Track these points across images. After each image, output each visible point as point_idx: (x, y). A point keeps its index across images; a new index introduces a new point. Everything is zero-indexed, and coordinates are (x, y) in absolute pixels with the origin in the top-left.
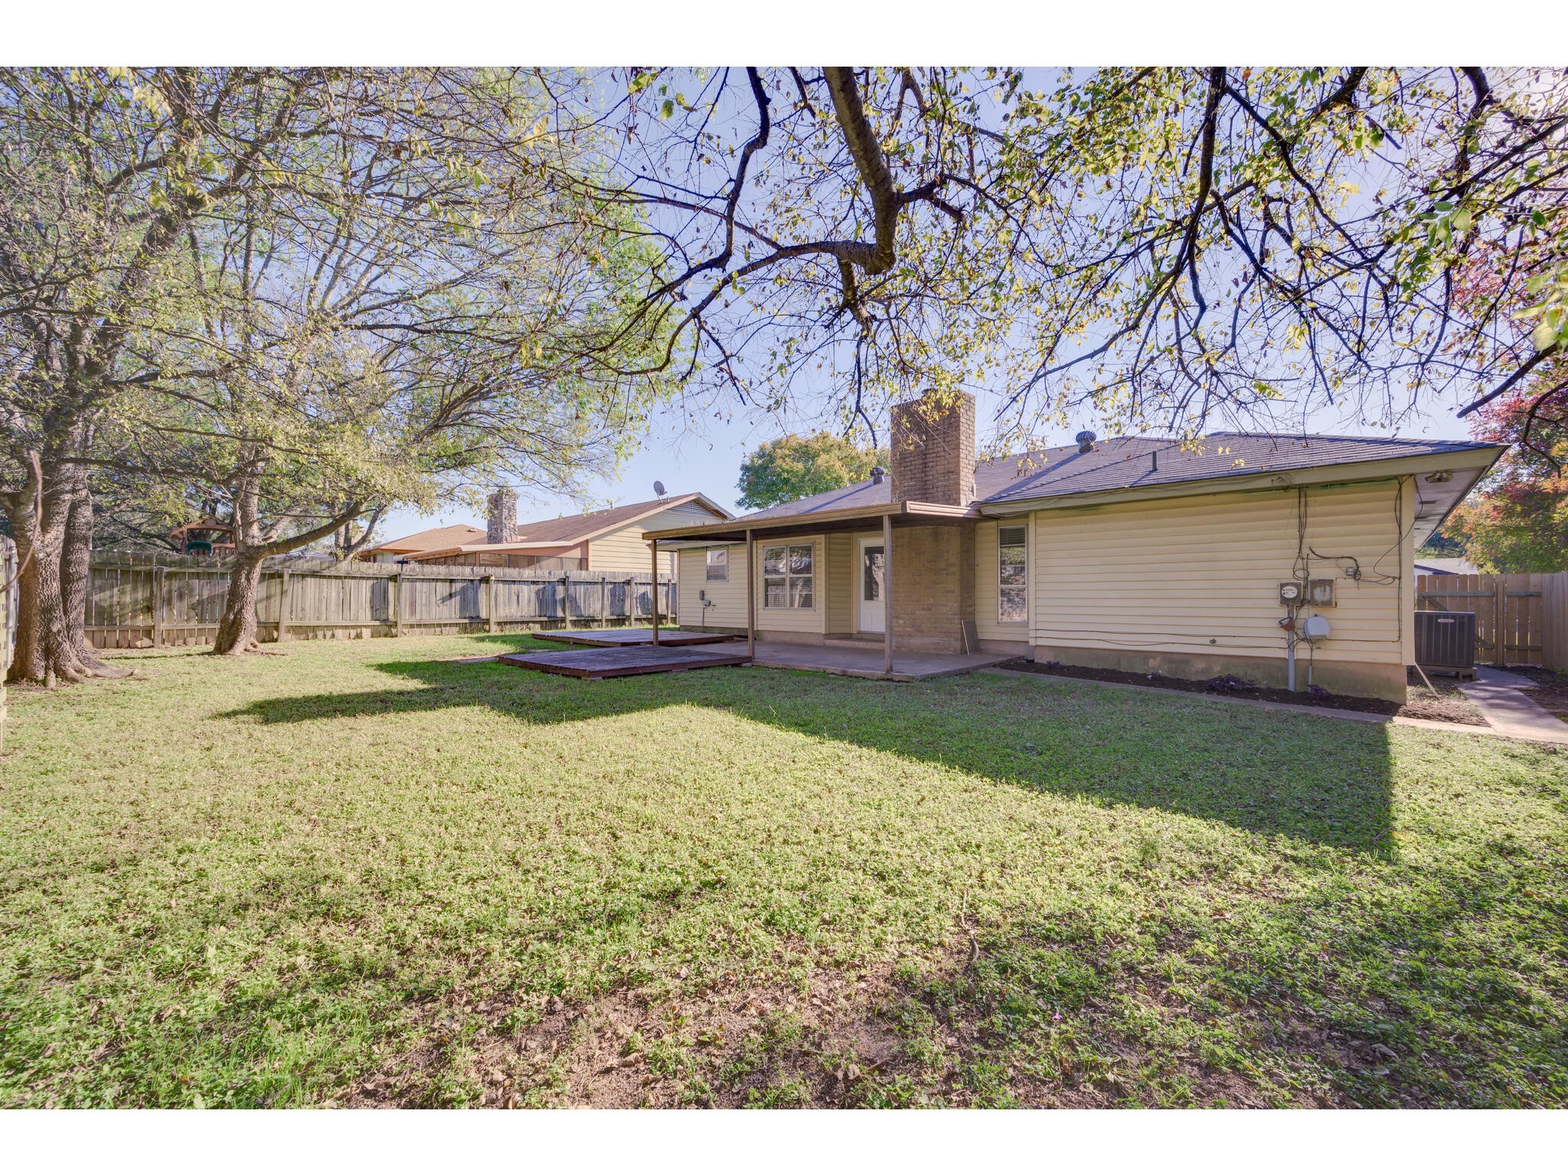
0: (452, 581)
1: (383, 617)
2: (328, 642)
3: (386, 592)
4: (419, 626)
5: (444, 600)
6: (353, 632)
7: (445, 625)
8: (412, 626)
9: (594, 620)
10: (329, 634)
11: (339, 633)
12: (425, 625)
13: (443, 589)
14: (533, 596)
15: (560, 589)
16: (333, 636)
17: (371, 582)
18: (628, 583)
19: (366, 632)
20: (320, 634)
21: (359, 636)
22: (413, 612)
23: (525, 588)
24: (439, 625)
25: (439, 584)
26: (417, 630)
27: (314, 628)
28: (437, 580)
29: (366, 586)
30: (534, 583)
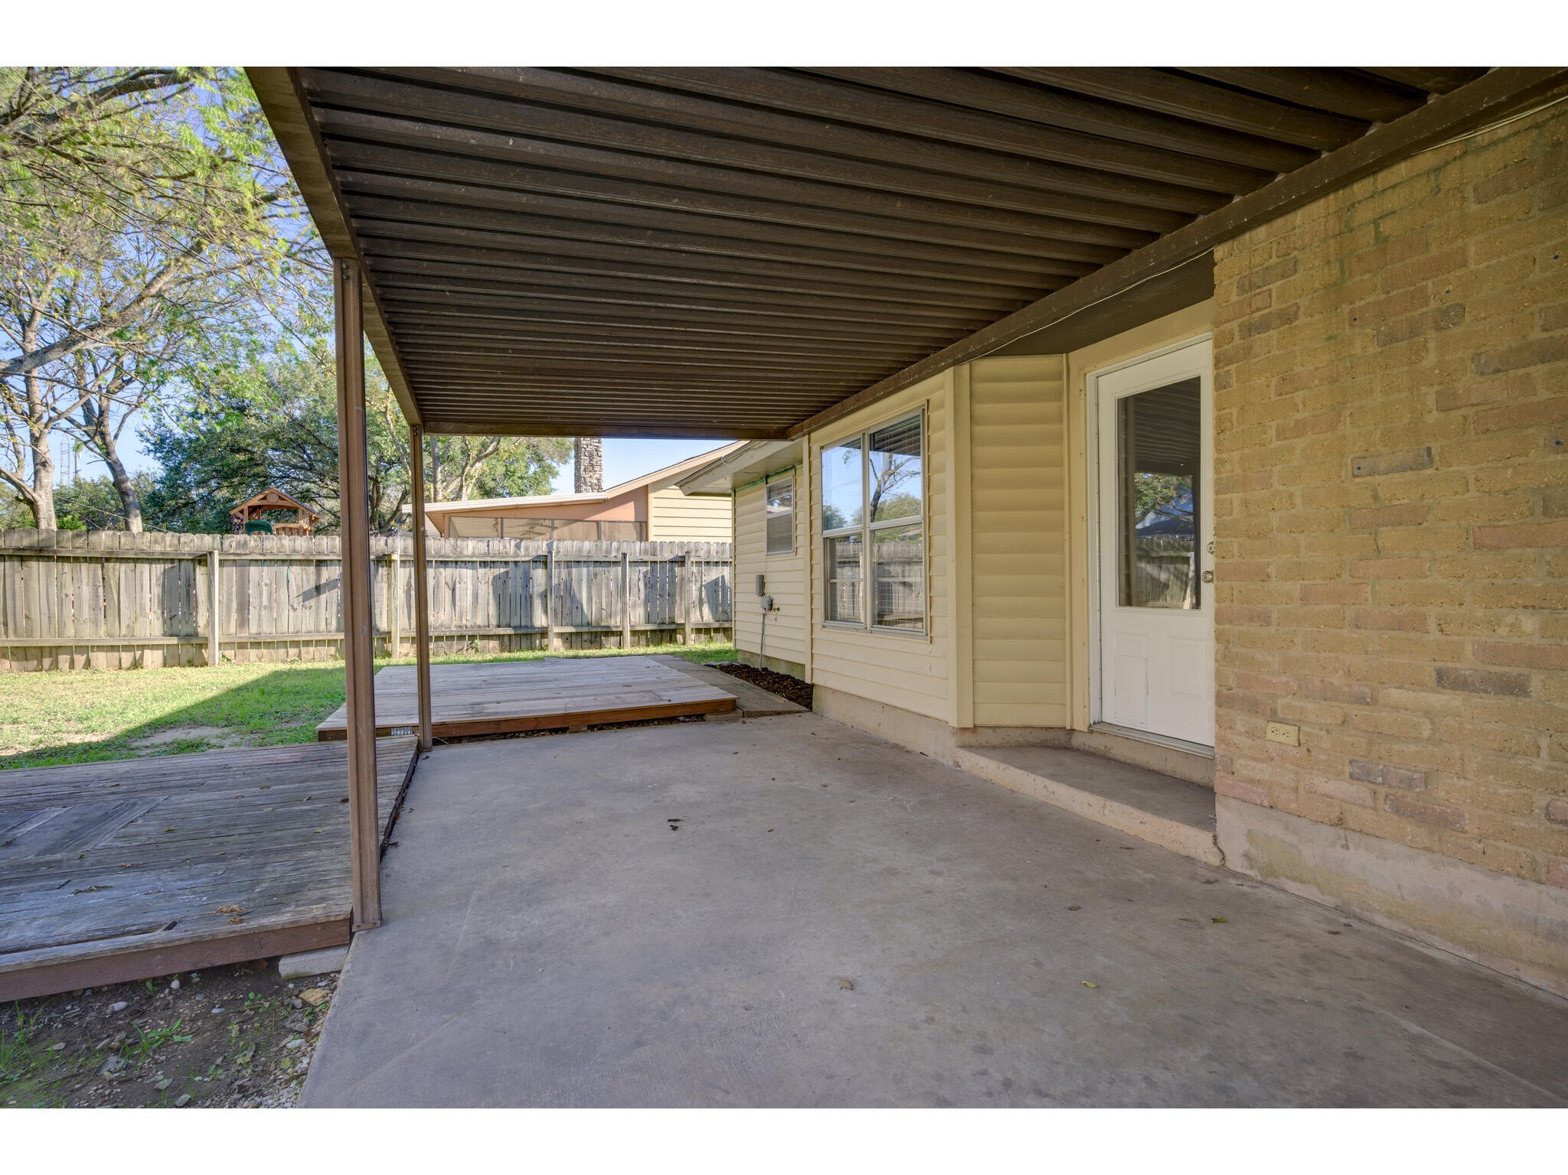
0: (320, 563)
1: (185, 629)
2: (78, 676)
3: (190, 584)
4: (256, 645)
5: (306, 596)
6: (127, 658)
7: (307, 643)
8: (242, 646)
9: (609, 633)
10: (80, 659)
11: (100, 658)
12: (269, 645)
13: (300, 578)
14: (486, 592)
15: (539, 574)
16: (88, 664)
17: (159, 568)
18: (681, 561)
19: (153, 658)
20: (64, 659)
21: (136, 664)
22: (243, 622)
23: (467, 573)
24: (295, 644)
25: (296, 569)
26: (253, 653)
27: (55, 651)
28: (291, 562)
29: (150, 577)
30: (484, 564)
